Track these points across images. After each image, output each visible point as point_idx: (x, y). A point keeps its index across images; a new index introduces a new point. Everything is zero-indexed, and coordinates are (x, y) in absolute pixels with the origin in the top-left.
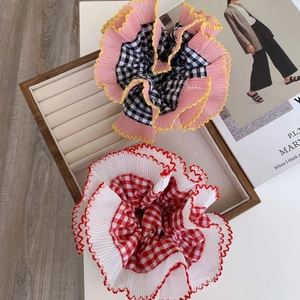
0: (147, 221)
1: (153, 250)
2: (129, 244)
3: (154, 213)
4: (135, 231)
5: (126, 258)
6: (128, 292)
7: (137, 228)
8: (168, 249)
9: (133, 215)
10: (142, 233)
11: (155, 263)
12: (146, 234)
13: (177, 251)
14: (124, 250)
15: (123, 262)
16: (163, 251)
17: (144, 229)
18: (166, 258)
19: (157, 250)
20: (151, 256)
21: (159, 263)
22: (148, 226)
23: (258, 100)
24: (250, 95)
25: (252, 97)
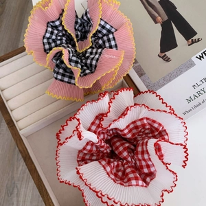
0: (121, 153)
1: (139, 160)
2: (131, 176)
4: (124, 166)
5: (140, 182)
6: (166, 190)
7: (122, 163)
8: (143, 148)
9: (112, 160)
10: (128, 162)
11: (150, 163)
12: (129, 159)
13: (147, 142)
14: (134, 182)
15: (142, 186)
16: (143, 153)
17: (125, 158)
18: (148, 153)
19: (140, 157)
20: (144, 163)
21: (150, 159)
22: (125, 154)
23: (167, 60)
24: (160, 57)
25: (162, 58)
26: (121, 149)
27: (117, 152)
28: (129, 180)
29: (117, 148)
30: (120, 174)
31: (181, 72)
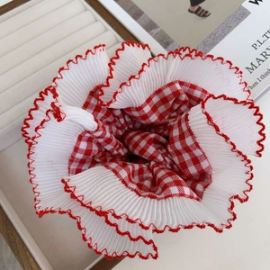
0: (143, 151)
1: (178, 153)
2: (168, 180)
3: (137, 138)
4: (151, 171)
5: (187, 190)
7: (148, 167)
8: (181, 129)
10: (158, 163)
11: (197, 153)
12: (160, 158)
13: (187, 115)
14: (174, 190)
15: (191, 197)
16: (182, 137)
17: (153, 157)
18: (191, 133)
19: (178, 145)
20: (186, 157)
21: (197, 145)
22: (151, 150)
23: (204, 14)
24: (192, 12)
25: (196, 12)
26: (143, 143)
27: (136, 152)
28: (166, 187)
29: (137, 145)
30: (147, 183)
31: (230, 29)
